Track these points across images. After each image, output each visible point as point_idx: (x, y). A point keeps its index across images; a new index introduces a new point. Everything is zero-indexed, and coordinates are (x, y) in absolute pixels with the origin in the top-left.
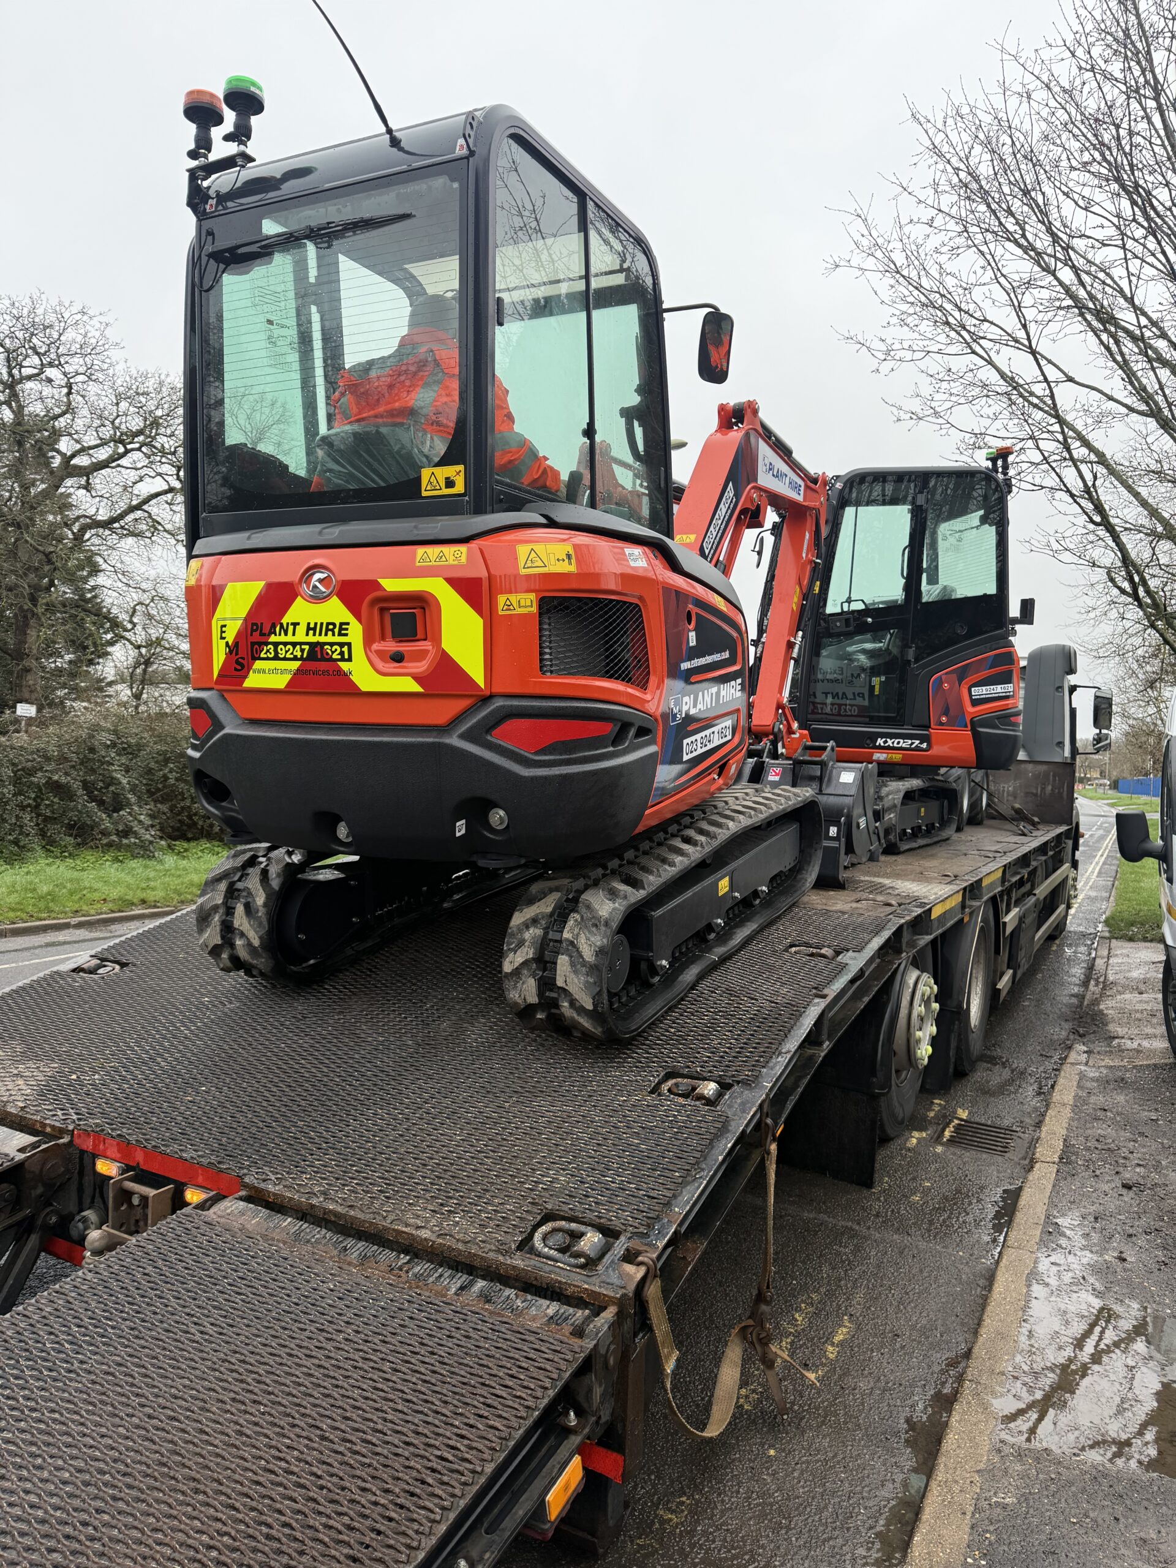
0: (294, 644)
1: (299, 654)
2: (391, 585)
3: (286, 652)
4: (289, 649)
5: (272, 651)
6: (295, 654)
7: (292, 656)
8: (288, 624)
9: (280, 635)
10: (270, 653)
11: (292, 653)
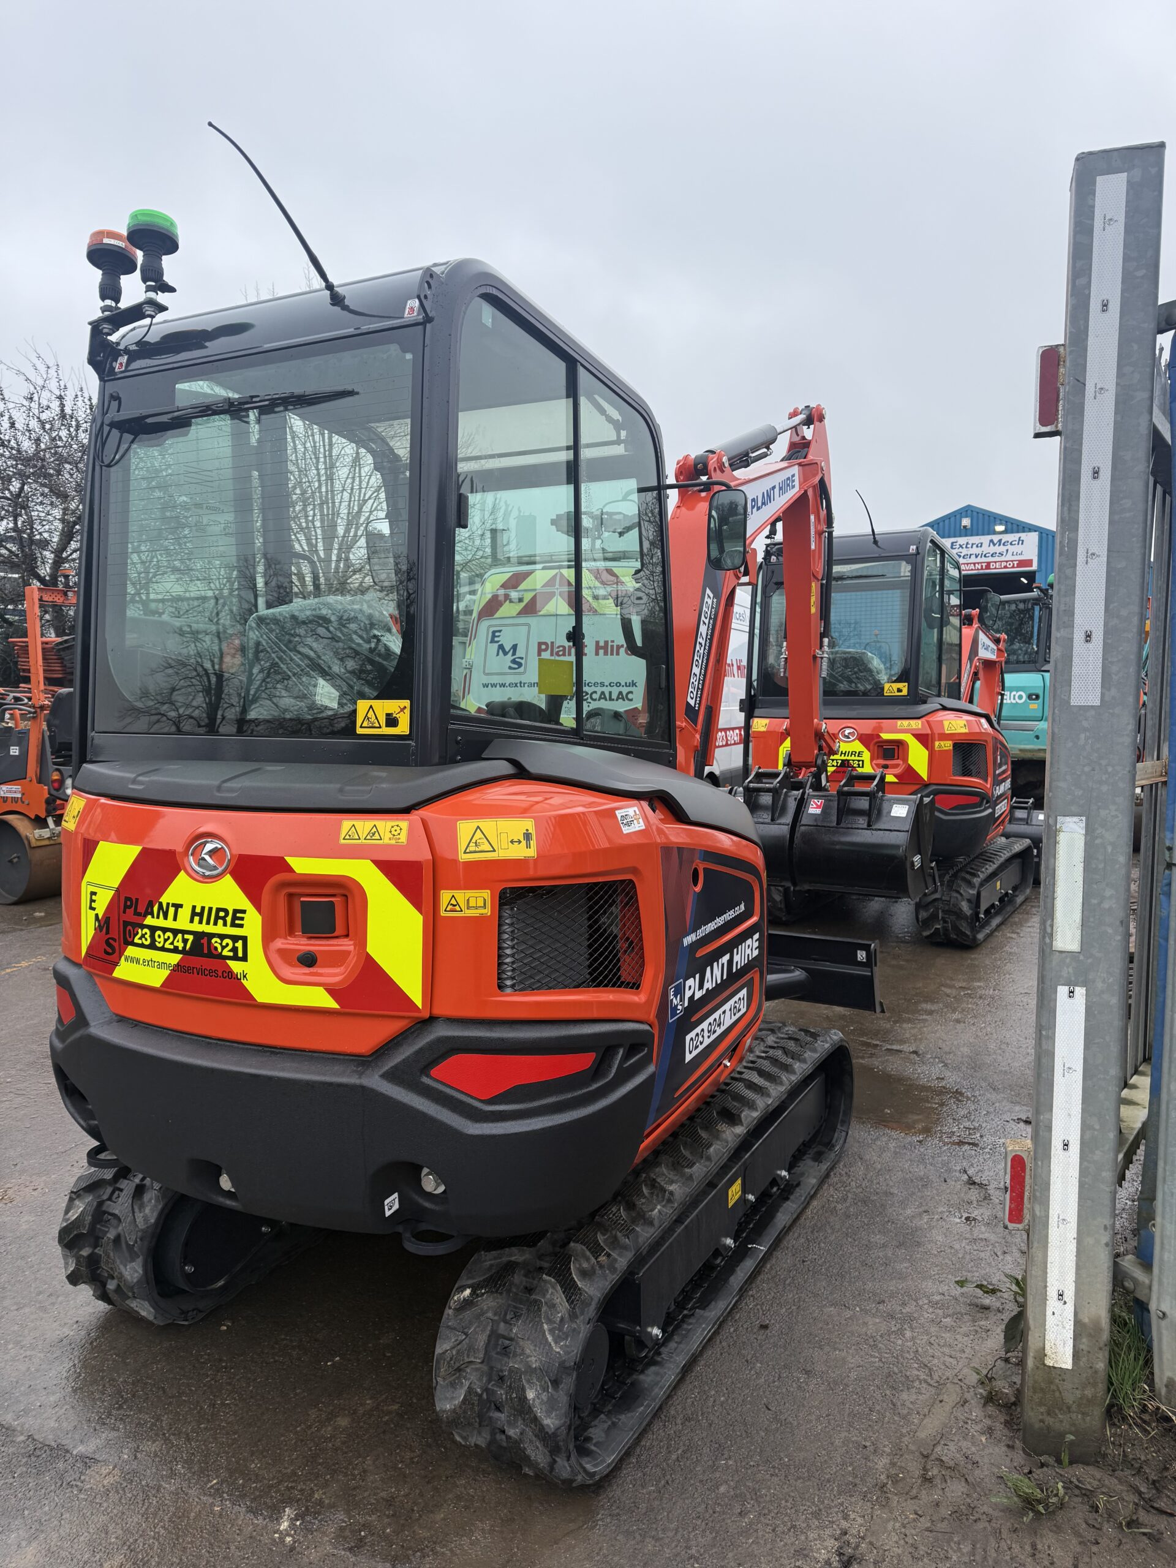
0: (175, 932)
1: (180, 945)
2: (302, 865)
3: (166, 940)
4: (169, 938)
5: (147, 936)
6: (176, 944)
7: (172, 947)
8: (168, 904)
9: (158, 917)
10: (146, 940)
11: (172, 943)
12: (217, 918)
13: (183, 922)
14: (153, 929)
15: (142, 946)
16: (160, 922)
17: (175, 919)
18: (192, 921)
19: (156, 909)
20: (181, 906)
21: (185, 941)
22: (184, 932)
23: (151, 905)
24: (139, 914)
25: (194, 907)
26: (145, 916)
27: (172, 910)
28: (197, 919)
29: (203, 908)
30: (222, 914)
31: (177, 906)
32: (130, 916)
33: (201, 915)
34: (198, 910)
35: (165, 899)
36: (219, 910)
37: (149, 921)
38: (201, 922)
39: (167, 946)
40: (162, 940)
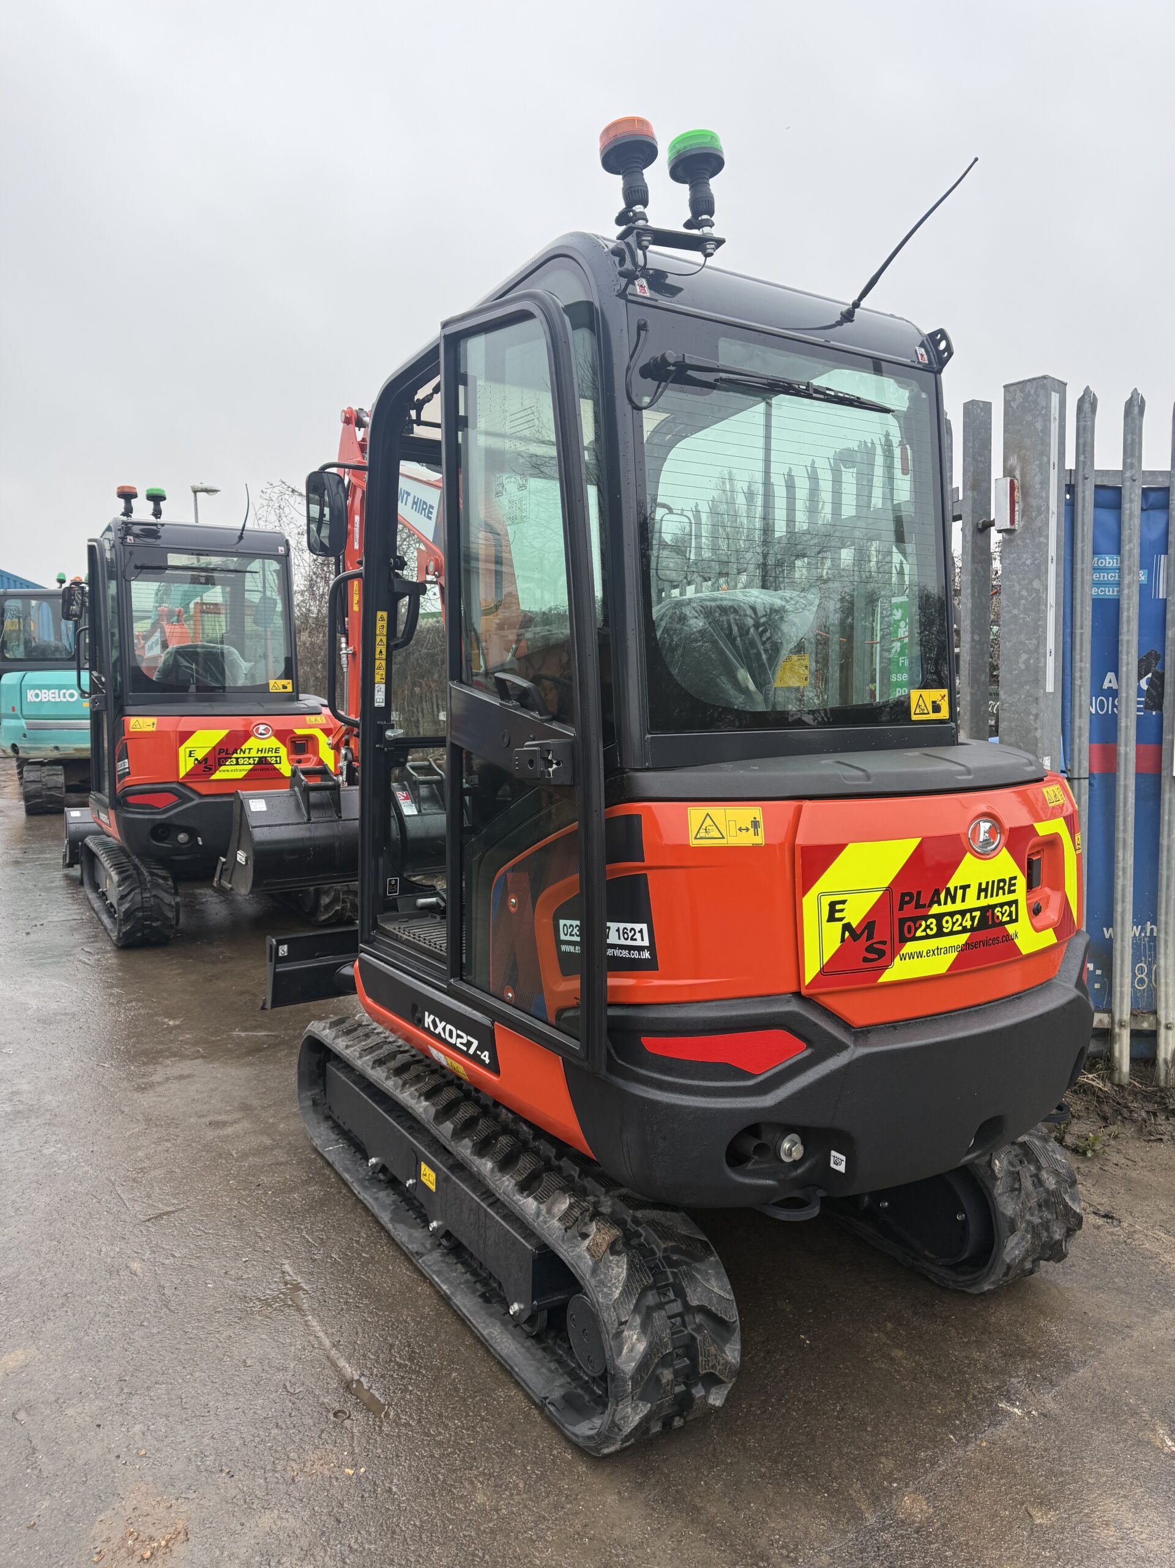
0: (963, 913)
3: (954, 924)
4: (957, 920)
5: (933, 926)
6: (964, 924)
7: (960, 928)
8: (956, 888)
9: (945, 903)
10: (931, 929)
11: (961, 925)
12: (999, 888)
13: (972, 901)
14: (939, 917)
15: (927, 937)
16: (950, 907)
17: (963, 900)
18: (979, 898)
19: (942, 896)
20: (968, 886)
21: (973, 919)
22: (971, 911)
23: (937, 893)
24: (924, 906)
25: (980, 884)
26: (930, 906)
27: (960, 892)
28: (983, 894)
29: (988, 883)
30: (1002, 884)
31: (965, 888)
32: (910, 911)
33: (986, 890)
34: (983, 886)
35: (951, 885)
36: (999, 881)
37: (935, 909)
38: (986, 897)
39: (956, 928)
40: (950, 924)
